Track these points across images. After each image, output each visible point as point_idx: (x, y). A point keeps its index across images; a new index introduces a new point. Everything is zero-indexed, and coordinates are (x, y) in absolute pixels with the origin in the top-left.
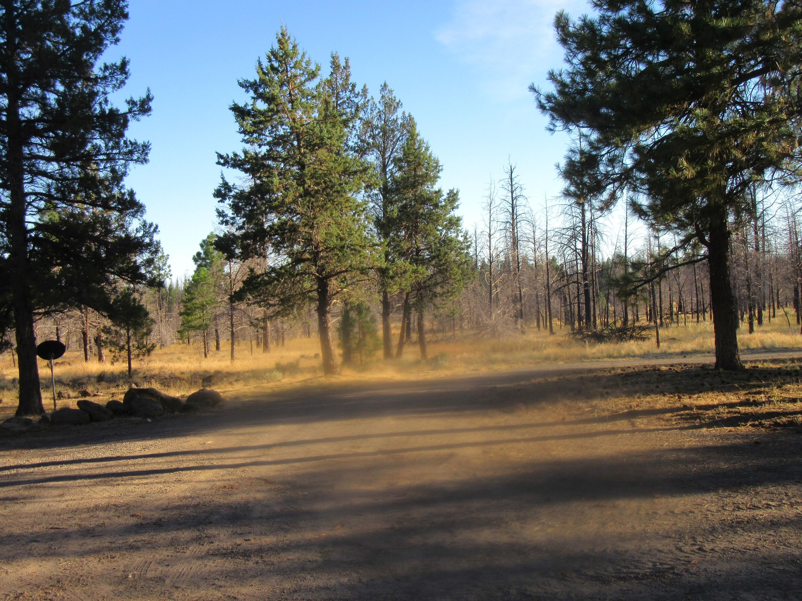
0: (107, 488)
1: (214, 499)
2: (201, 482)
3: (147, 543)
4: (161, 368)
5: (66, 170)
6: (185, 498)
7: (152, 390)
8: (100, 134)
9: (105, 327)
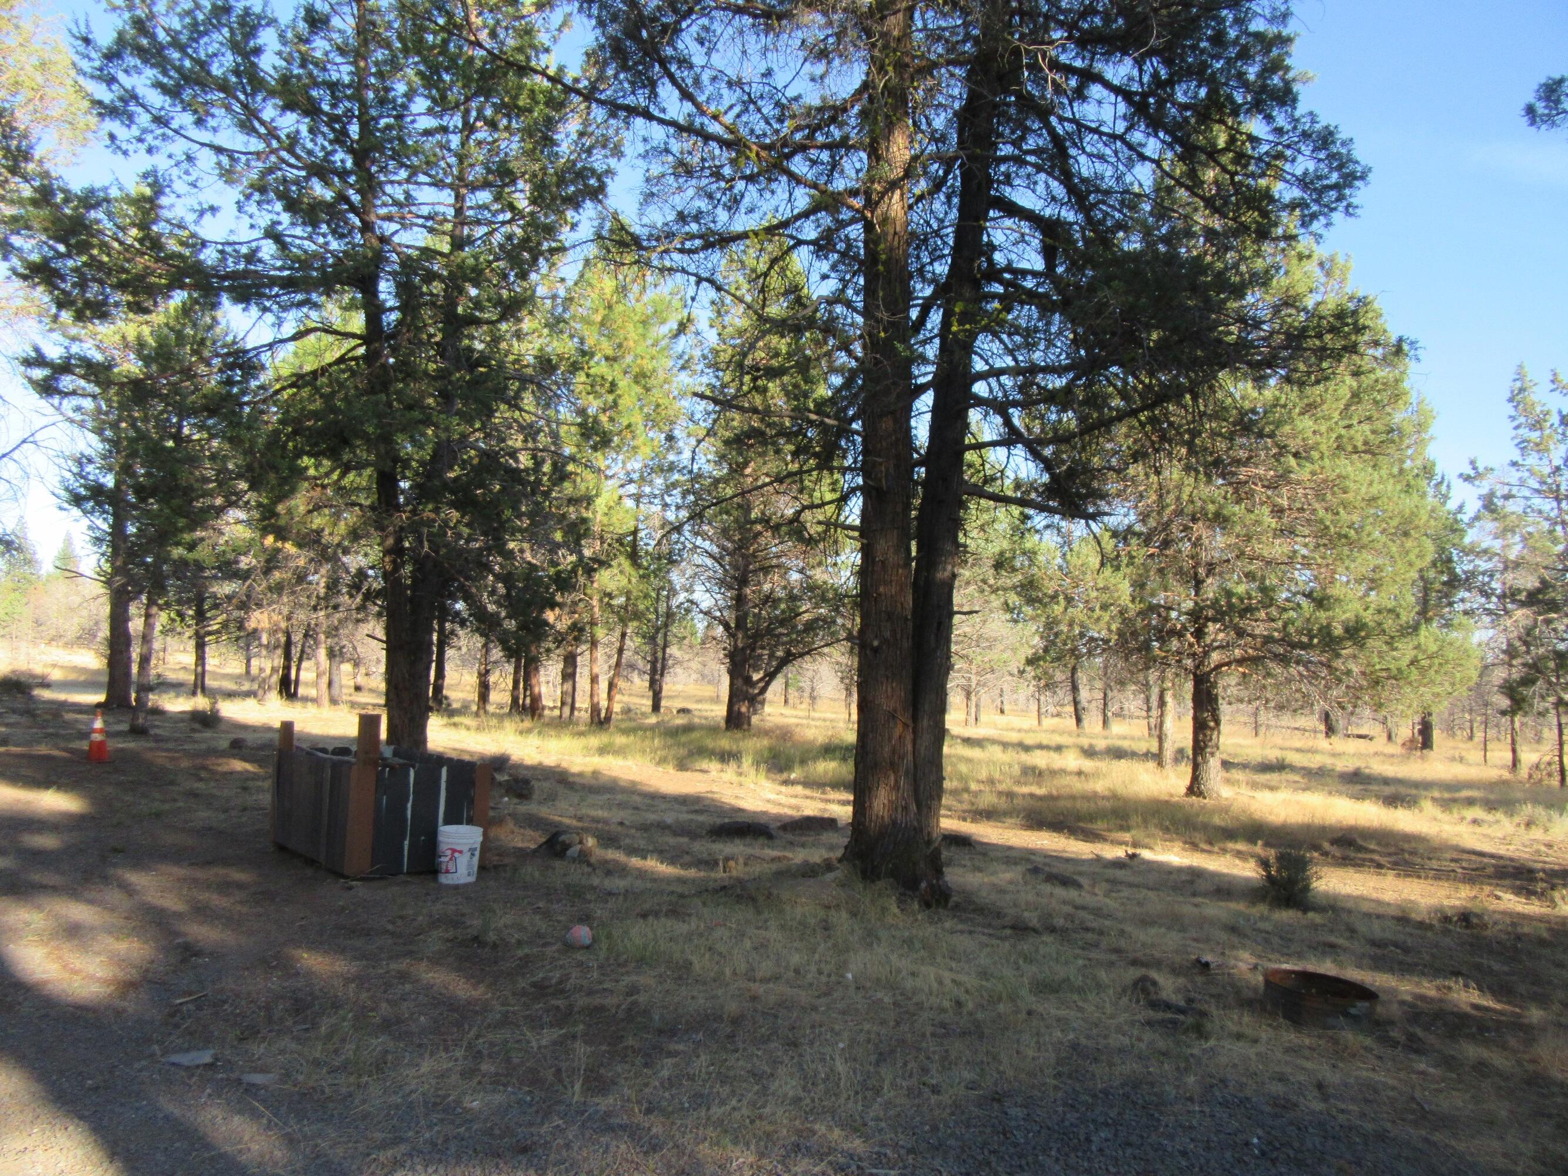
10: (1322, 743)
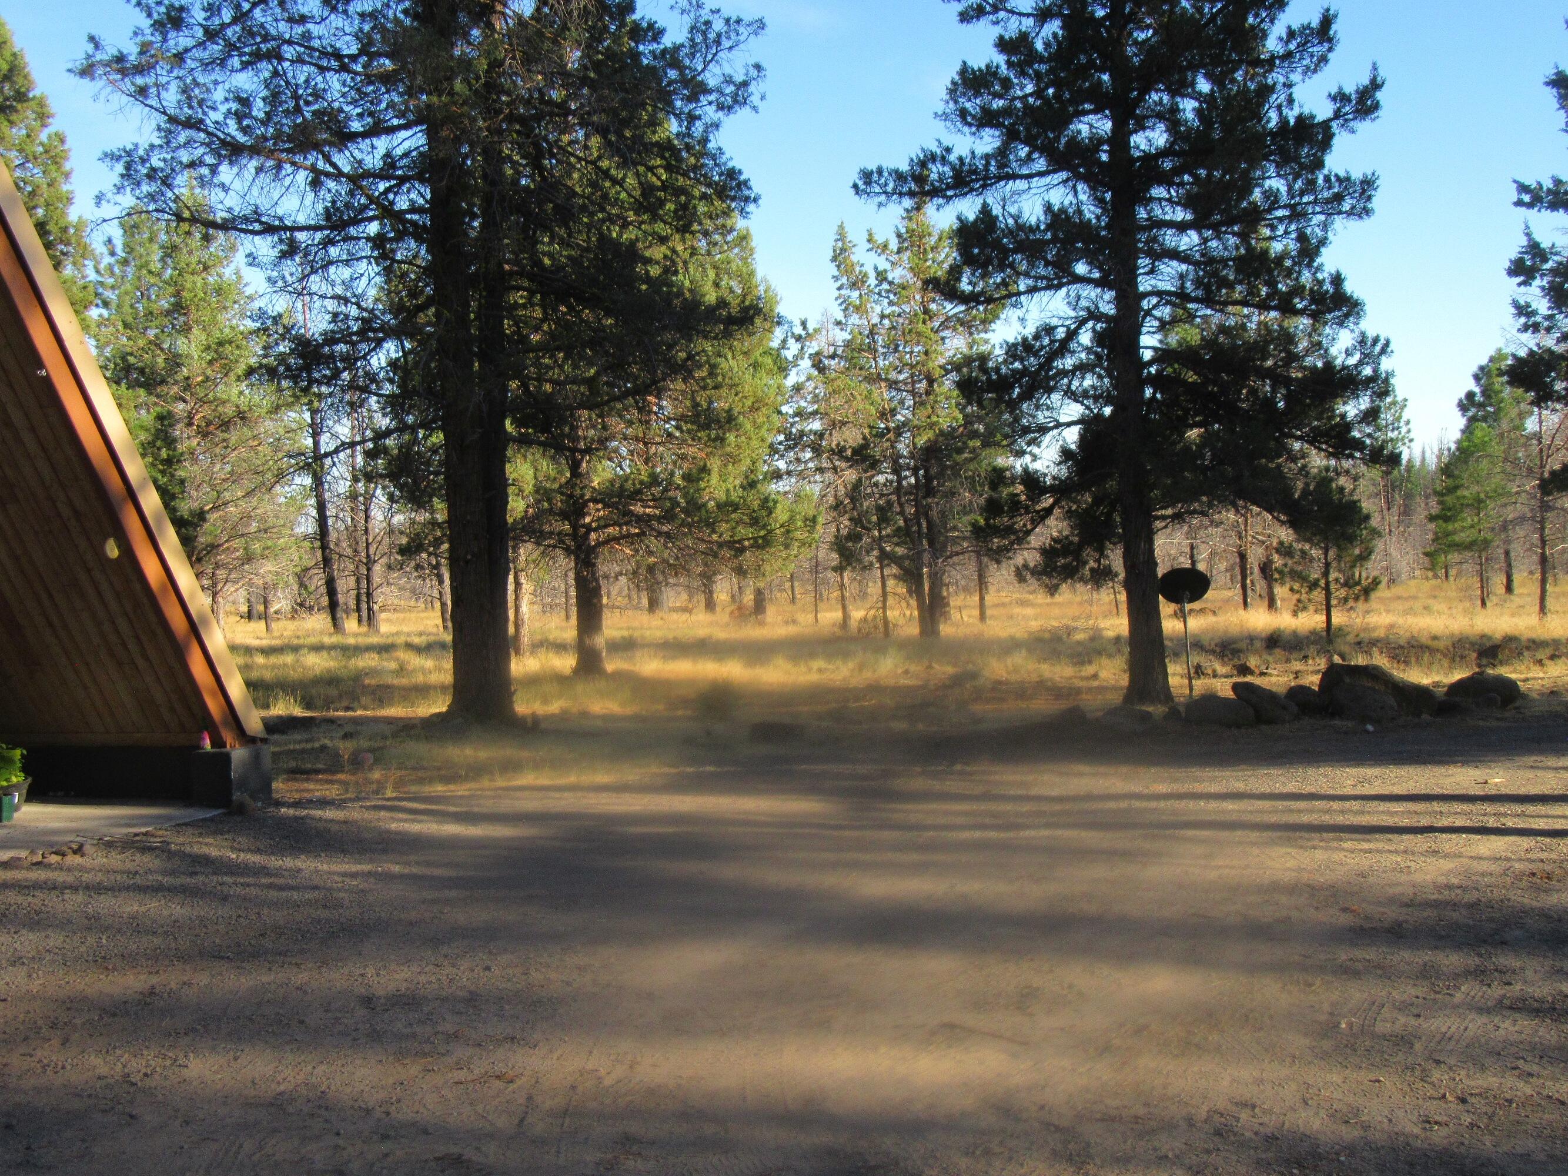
0: (1294, 851)
1: (1511, 895)
2: (1481, 858)
3: (1375, 967)
4: (1392, 626)
5: (1214, 244)
6: (1449, 887)
7: (1376, 668)
8: (1277, 167)
9: (1281, 543)
10: (645, 618)
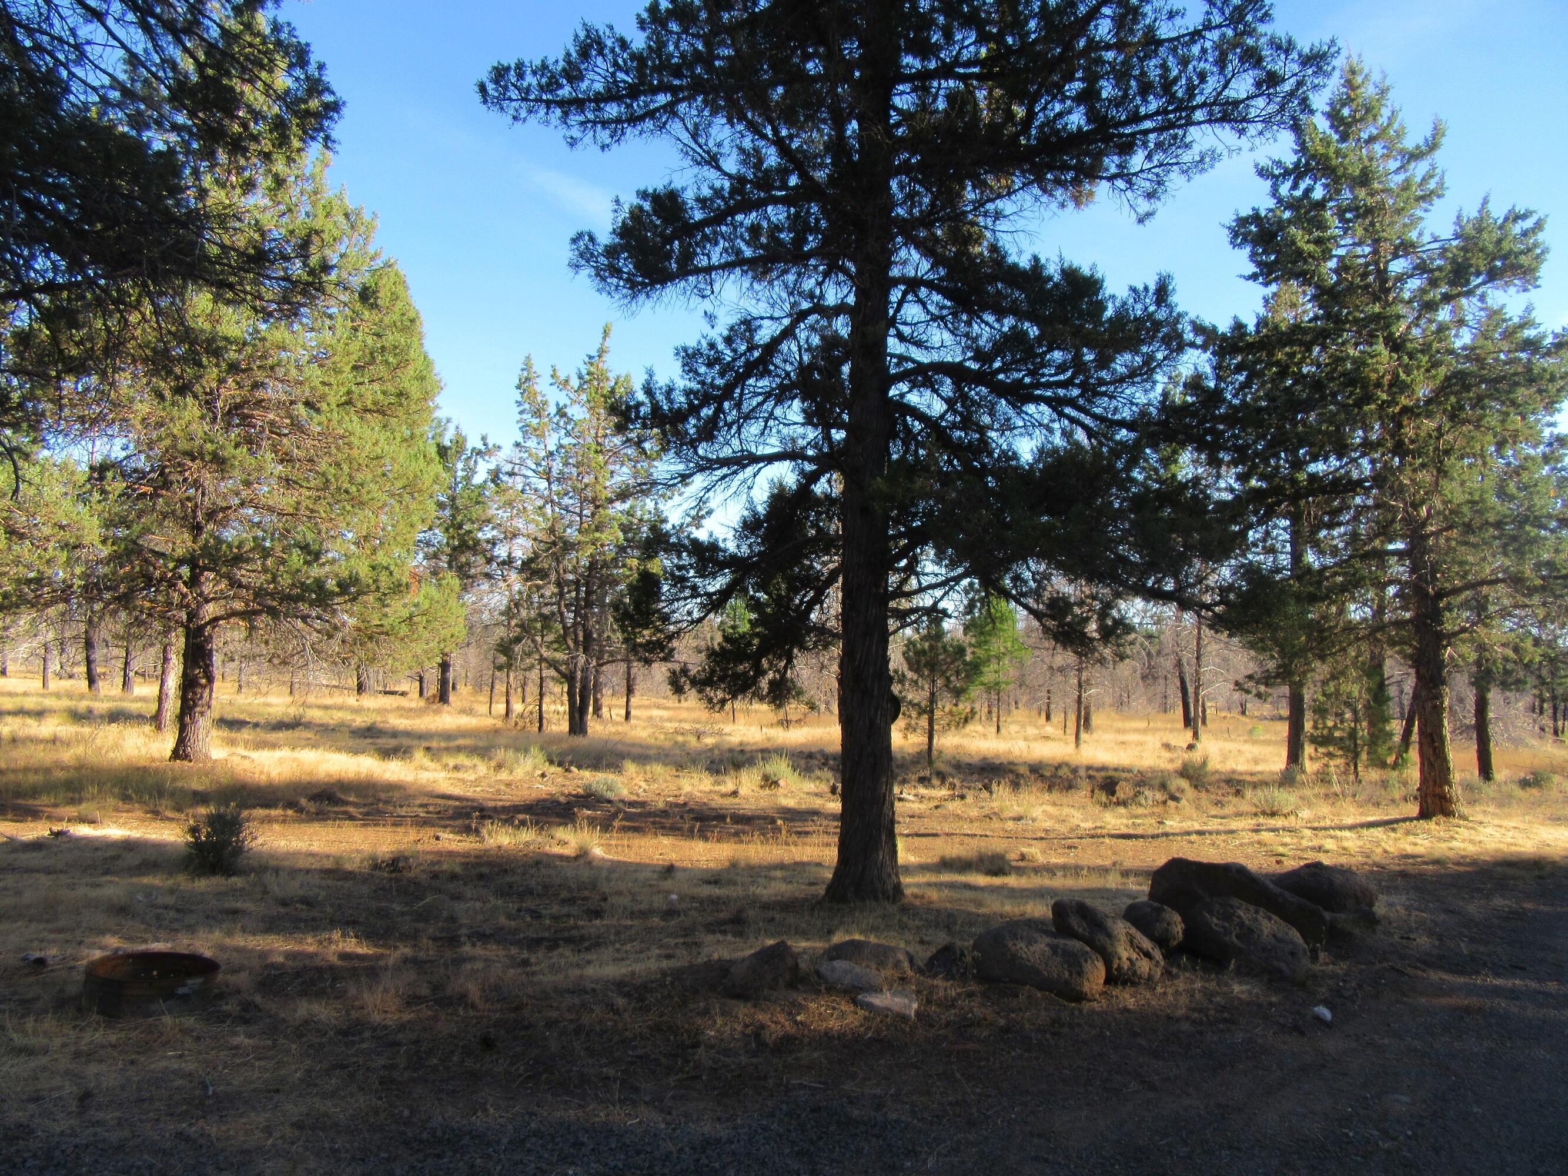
10: (352, 700)
